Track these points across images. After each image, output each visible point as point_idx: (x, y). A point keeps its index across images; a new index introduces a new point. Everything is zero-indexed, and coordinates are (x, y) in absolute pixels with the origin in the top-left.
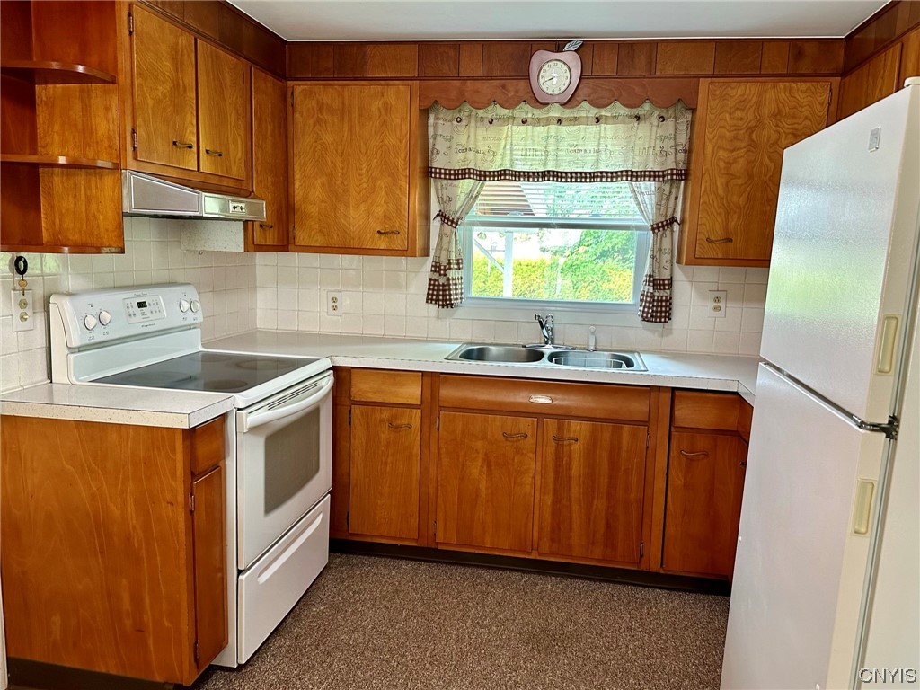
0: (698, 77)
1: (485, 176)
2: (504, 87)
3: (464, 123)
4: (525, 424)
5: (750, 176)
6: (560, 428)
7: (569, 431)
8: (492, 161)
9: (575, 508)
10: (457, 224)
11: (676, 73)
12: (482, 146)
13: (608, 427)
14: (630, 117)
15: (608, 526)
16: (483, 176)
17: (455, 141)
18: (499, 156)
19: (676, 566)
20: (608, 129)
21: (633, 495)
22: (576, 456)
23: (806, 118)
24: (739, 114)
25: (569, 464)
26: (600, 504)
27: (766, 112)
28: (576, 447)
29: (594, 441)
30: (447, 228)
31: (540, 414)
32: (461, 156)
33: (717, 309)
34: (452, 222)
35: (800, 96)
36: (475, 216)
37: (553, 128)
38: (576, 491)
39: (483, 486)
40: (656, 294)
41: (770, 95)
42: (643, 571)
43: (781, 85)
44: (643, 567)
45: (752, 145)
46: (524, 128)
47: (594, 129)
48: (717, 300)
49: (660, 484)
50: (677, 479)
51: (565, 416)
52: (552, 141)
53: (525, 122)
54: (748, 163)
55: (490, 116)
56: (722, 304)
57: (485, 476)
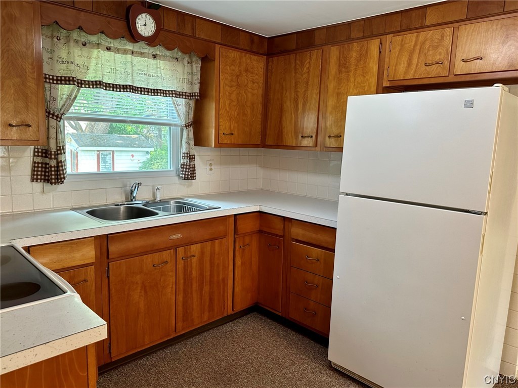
0: (215, 43)
1: (82, 84)
2: (109, 23)
3: (62, 41)
4: (166, 255)
5: (238, 101)
6: (185, 252)
7: (190, 252)
8: (86, 73)
9: (195, 296)
10: (61, 119)
11: (205, 38)
12: (79, 61)
13: (209, 244)
14: (173, 58)
15: (211, 300)
16: (81, 83)
17: (56, 54)
18: (91, 71)
19: (239, 308)
20: (161, 63)
21: (221, 277)
22: (194, 265)
23: (257, 74)
24: (233, 67)
25: (191, 271)
26: (206, 289)
27: (243, 68)
28: (194, 259)
29: (203, 253)
30: (53, 122)
31: (175, 247)
32: (63, 66)
33: (211, 169)
34: (57, 117)
35: (254, 63)
36: (73, 113)
37: (129, 57)
38: (195, 286)
39: (142, 305)
40: (191, 164)
41: (244, 59)
42: (225, 317)
43: (248, 55)
44: (225, 315)
45: (239, 85)
46: (107, 53)
47: (153, 62)
48: (211, 165)
49: (231, 267)
50: (239, 262)
51: (187, 243)
52: (129, 65)
53: (109, 49)
54: (238, 94)
55: (83, 40)
56: (212, 167)
57: (143, 298)
